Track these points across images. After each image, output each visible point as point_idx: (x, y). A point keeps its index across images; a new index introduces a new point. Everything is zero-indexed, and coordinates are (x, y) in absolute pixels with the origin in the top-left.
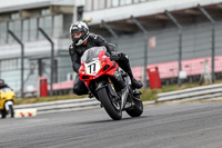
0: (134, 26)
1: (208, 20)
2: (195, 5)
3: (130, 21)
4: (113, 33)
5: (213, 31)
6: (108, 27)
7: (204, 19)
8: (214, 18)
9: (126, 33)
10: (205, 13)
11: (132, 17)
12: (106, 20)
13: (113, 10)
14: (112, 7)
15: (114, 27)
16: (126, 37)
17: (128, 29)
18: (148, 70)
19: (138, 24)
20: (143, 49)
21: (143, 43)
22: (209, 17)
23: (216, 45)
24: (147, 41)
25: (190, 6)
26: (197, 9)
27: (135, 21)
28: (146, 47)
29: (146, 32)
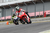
1: (26, 5)
2: (23, 2)
6: (3, 7)
9: (7, 8)
13: (4, 3)
17: (8, 7)
25: (22, 2)
26: (23, 3)
27: (9, 5)
28: (12, 11)
29: (12, 8)
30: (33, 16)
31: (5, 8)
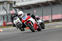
3: (29, 5)
4: (24, 9)
6: (22, 7)
10: (50, 3)
11: (29, 4)
12: (22, 5)
13: (24, 2)
19: (31, 6)
22: (51, 4)
23: (53, 12)
24: (33, 11)
27: (30, 5)
31: (24, 8)
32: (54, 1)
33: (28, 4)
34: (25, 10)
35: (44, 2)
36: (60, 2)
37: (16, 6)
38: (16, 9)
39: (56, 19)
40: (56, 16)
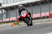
0: (14, 8)
1: (31, 6)
2: (28, 3)
5: (32, 8)
6: (7, 8)
7: (30, 6)
8: (32, 6)
10: (30, 4)
12: (7, 6)
14: (8, 3)
15: (9, 8)
16: (12, 10)
17: (12, 8)
18: (17, 18)
19: (15, 7)
20: (16, 13)
21: (16, 12)
22: (31, 5)
29: (16, 9)
30: (39, 17)
31: (9, 9)
32: (34, 3)
33: (12, 5)
34: (9, 10)
35: (25, 4)
36: (39, 3)
37: (2, 7)
38: (2, 10)
39: (36, 18)
40: (36, 15)
